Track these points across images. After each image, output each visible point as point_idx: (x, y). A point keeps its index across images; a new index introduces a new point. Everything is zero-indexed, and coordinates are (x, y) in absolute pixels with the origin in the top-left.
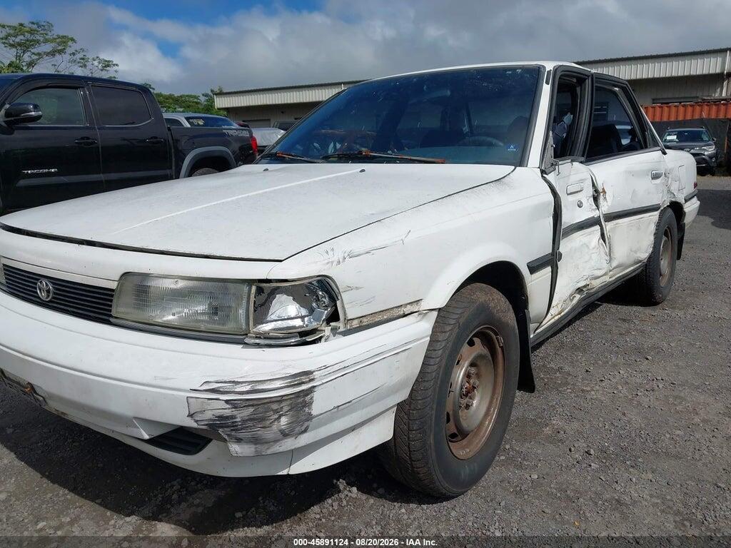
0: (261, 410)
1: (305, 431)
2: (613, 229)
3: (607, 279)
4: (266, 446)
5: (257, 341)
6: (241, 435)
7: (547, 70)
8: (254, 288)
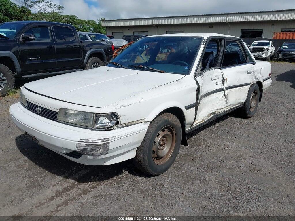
0: (95, 147)
1: (107, 153)
2: (228, 92)
3: (225, 109)
4: (96, 157)
5: (95, 129)
6: (90, 154)
7: (204, 39)
8: (95, 115)
